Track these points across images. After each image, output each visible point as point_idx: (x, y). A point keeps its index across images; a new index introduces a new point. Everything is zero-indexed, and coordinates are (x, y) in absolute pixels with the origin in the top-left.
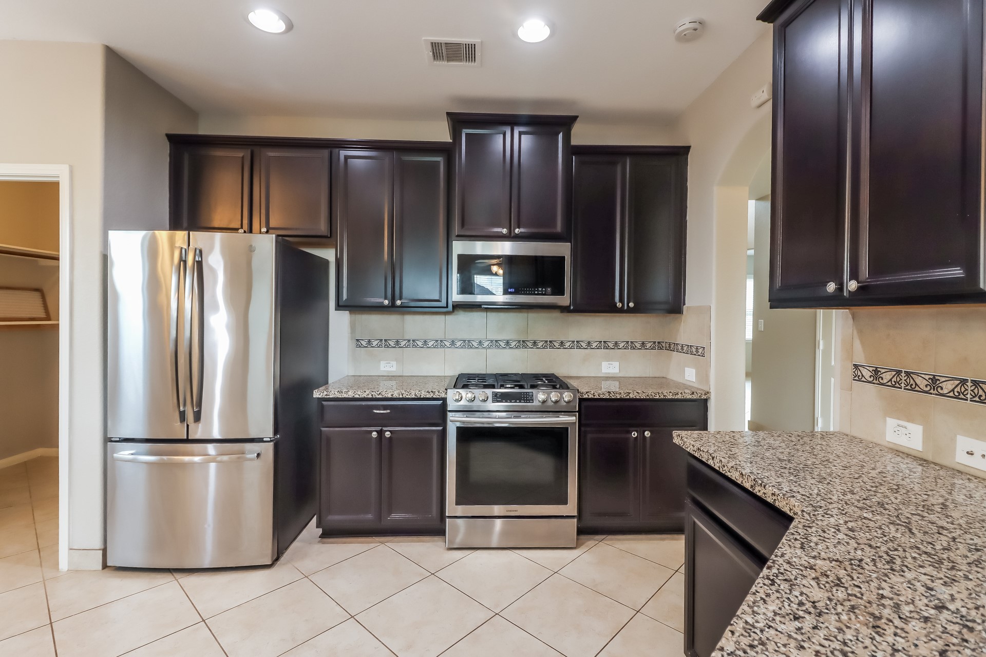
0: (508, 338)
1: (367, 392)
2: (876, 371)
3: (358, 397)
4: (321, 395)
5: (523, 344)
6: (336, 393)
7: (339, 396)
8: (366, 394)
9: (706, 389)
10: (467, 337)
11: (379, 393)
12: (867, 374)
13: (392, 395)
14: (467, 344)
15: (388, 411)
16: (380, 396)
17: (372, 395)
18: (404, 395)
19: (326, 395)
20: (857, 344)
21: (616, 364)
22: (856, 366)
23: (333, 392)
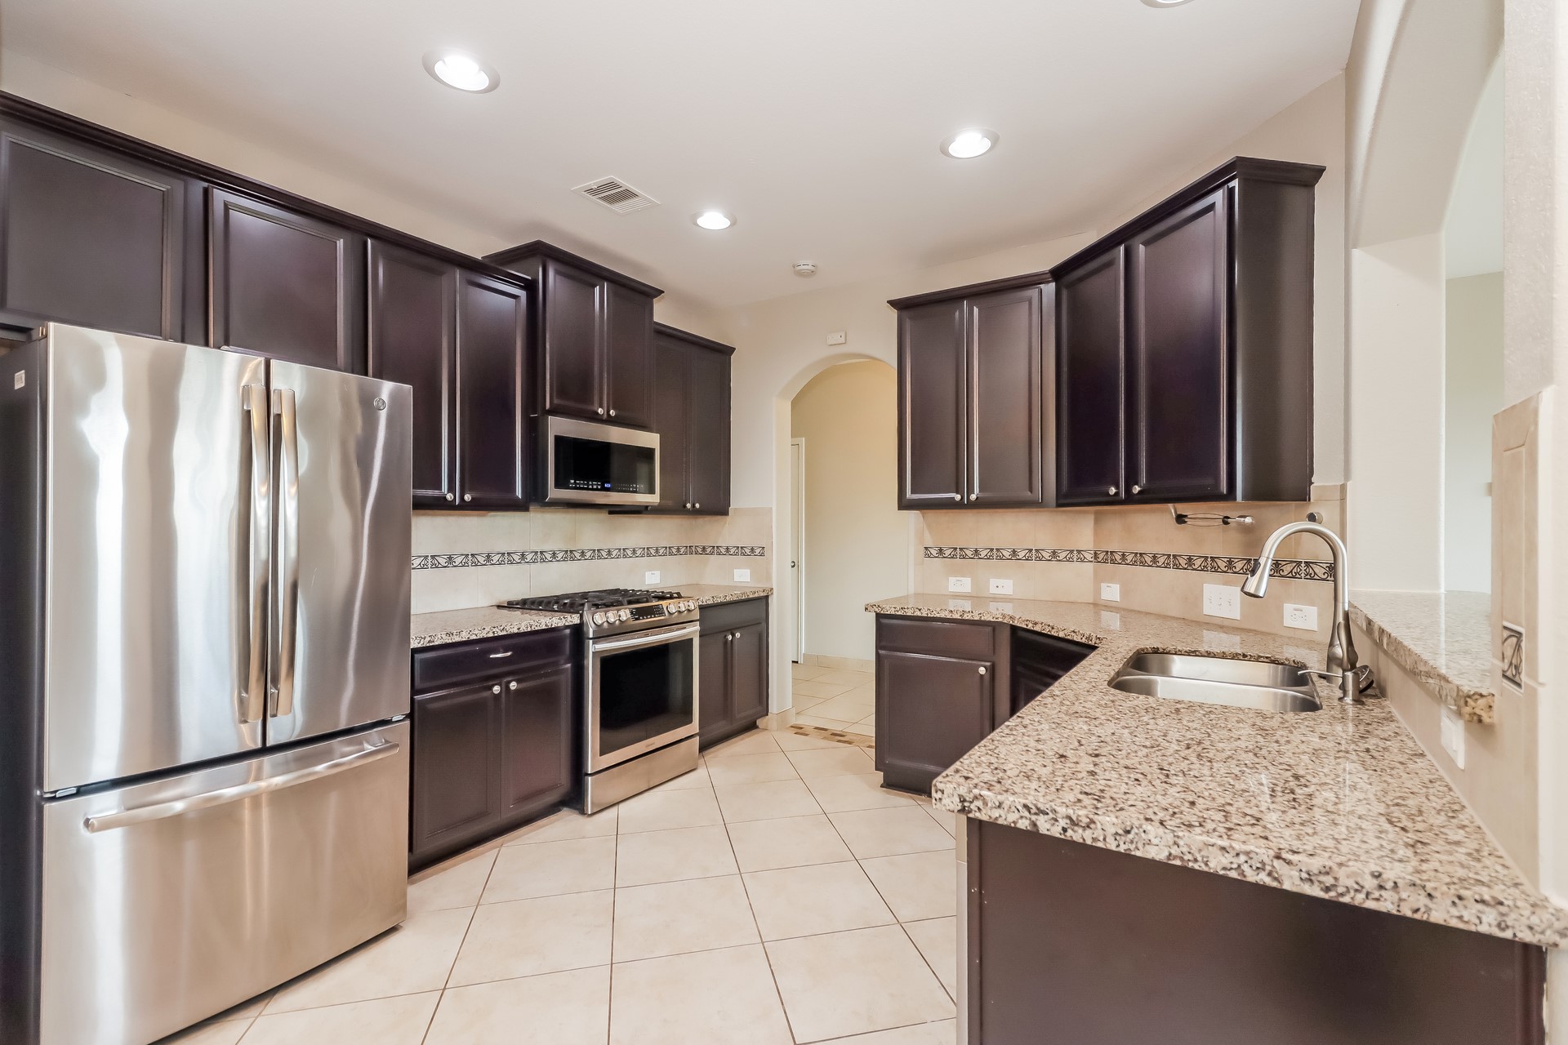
0: (555, 548)
1: (487, 629)
2: (941, 550)
3: (475, 637)
4: (422, 643)
5: (569, 555)
6: (444, 636)
7: (449, 640)
8: (485, 631)
9: (766, 586)
10: (505, 550)
11: (502, 628)
12: (934, 552)
13: (519, 629)
14: (507, 558)
15: (509, 654)
16: (504, 633)
17: (494, 633)
18: (533, 627)
19: (429, 642)
20: (927, 535)
21: (658, 573)
22: (926, 548)
23: (439, 636)
